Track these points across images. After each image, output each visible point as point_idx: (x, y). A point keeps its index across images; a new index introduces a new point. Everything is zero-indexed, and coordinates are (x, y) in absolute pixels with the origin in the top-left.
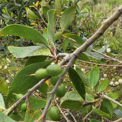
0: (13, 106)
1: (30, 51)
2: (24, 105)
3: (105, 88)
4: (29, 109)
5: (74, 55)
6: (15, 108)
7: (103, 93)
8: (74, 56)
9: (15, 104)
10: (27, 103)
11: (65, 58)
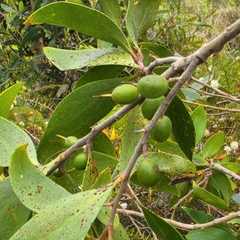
0: (57, 159)
1: (88, 57)
2: (81, 157)
3: (216, 151)
4: (91, 165)
5: (197, 57)
6: (60, 164)
7: (212, 160)
8: (197, 60)
9: (62, 155)
10: (87, 153)
11: (176, 65)
